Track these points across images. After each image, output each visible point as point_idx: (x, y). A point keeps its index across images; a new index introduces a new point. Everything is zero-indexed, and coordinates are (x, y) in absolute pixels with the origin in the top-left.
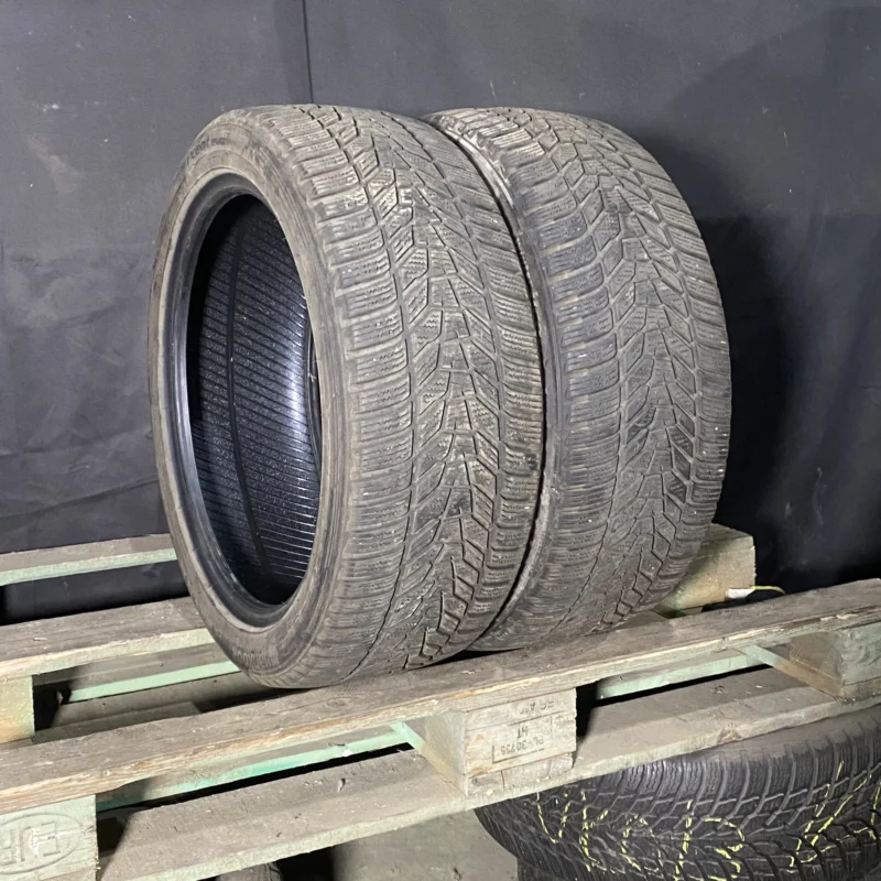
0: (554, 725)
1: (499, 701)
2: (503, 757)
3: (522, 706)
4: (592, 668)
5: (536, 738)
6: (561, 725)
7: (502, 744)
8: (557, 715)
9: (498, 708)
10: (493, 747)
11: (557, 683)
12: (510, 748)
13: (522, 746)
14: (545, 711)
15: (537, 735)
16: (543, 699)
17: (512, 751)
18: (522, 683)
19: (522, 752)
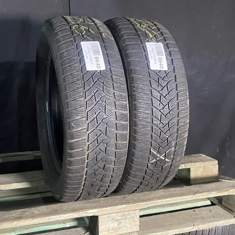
0: (131, 222)
1: (112, 212)
2: (113, 231)
3: (120, 214)
4: (146, 203)
5: (124, 226)
6: (134, 221)
7: (112, 227)
8: (132, 218)
9: (111, 214)
10: (109, 228)
11: (132, 207)
12: (115, 228)
13: (119, 228)
14: (128, 217)
15: (125, 224)
16: (128, 212)
17: (116, 229)
18: (120, 207)
19: (119, 230)
